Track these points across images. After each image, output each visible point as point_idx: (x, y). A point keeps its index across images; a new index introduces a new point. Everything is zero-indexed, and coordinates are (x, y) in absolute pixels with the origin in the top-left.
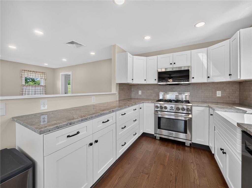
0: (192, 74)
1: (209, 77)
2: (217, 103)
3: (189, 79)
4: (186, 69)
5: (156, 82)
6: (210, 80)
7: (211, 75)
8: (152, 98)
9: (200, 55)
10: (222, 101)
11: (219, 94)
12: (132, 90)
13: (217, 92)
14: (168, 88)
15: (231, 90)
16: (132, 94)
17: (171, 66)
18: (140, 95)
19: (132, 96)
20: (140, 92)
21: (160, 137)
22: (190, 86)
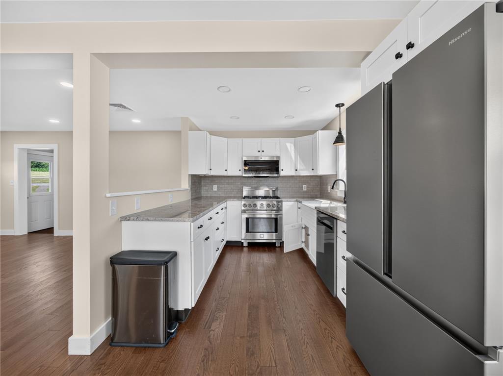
0: (281, 166)
1: (296, 170)
2: (304, 197)
3: (278, 171)
4: (275, 159)
5: (240, 174)
6: (297, 174)
7: (299, 168)
8: (233, 195)
9: (288, 145)
10: (307, 196)
11: (305, 188)
12: (202, 184)
13: (304, 186)
14: (253, 181)
15: (314, 184)
16: (202, 191)
17: (259, 154)
18: (215, 191)
19: (202, 193)
20: (215, 188)
21: (248, 243)
22: (278, 178)
